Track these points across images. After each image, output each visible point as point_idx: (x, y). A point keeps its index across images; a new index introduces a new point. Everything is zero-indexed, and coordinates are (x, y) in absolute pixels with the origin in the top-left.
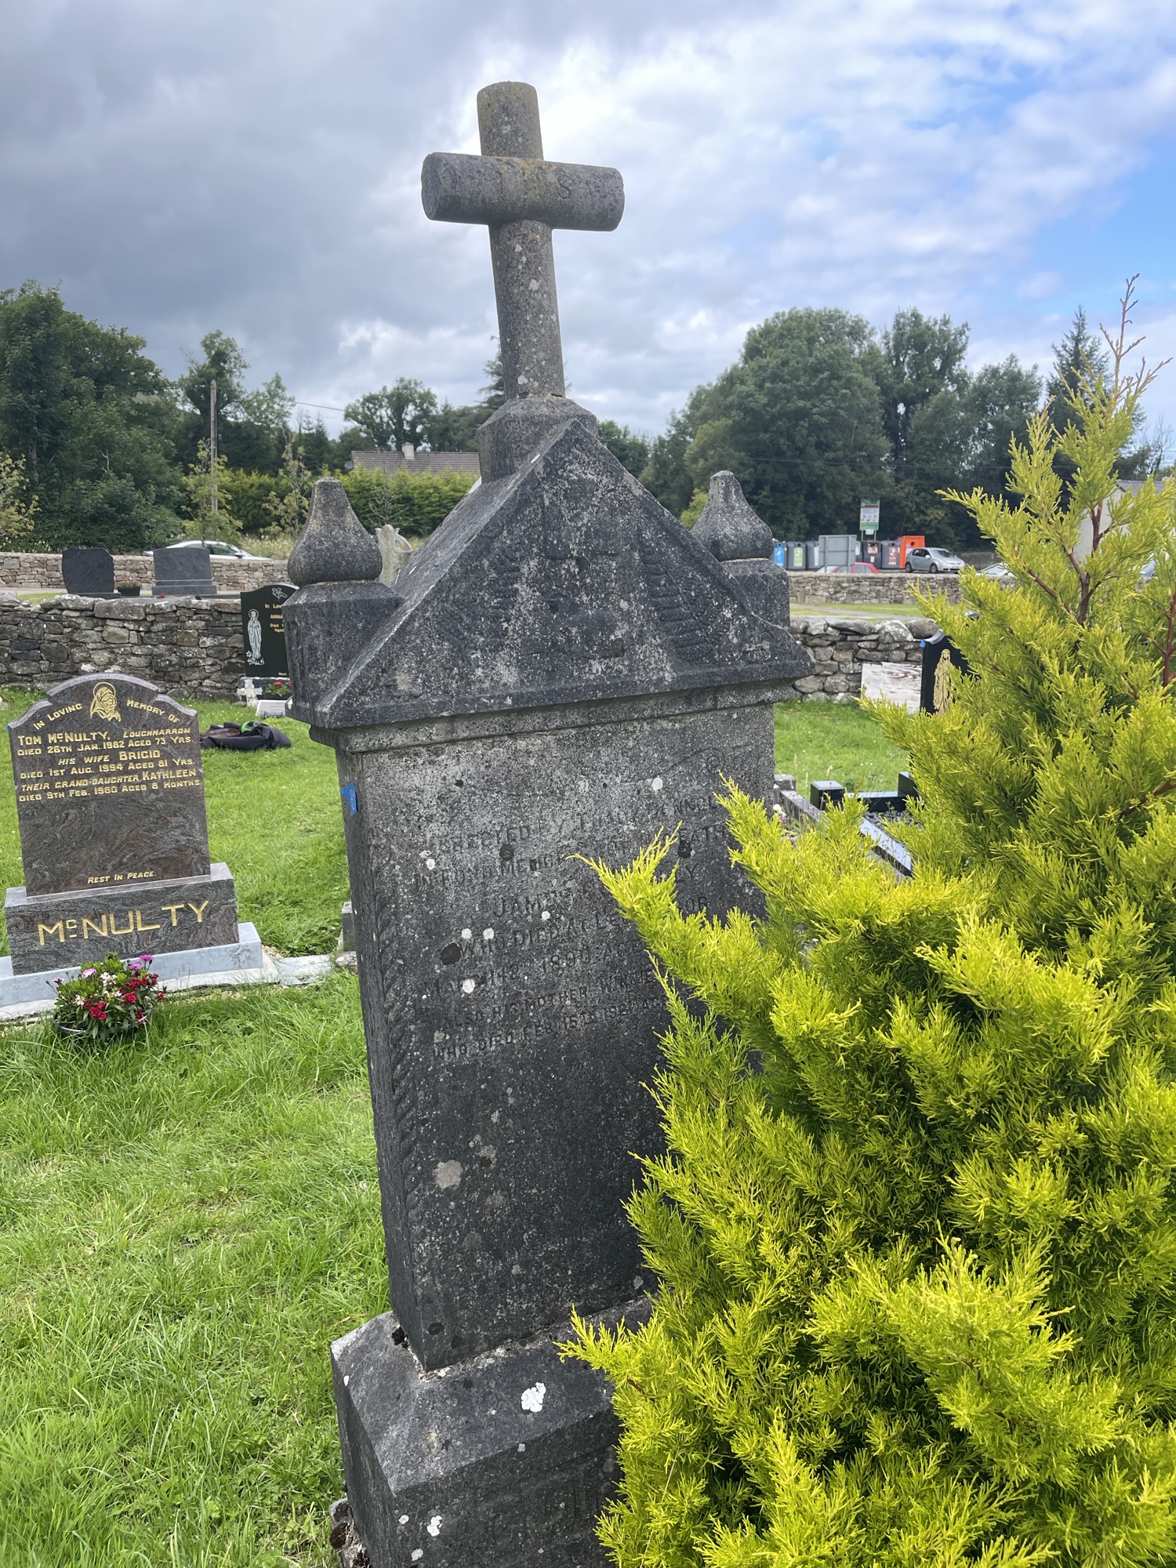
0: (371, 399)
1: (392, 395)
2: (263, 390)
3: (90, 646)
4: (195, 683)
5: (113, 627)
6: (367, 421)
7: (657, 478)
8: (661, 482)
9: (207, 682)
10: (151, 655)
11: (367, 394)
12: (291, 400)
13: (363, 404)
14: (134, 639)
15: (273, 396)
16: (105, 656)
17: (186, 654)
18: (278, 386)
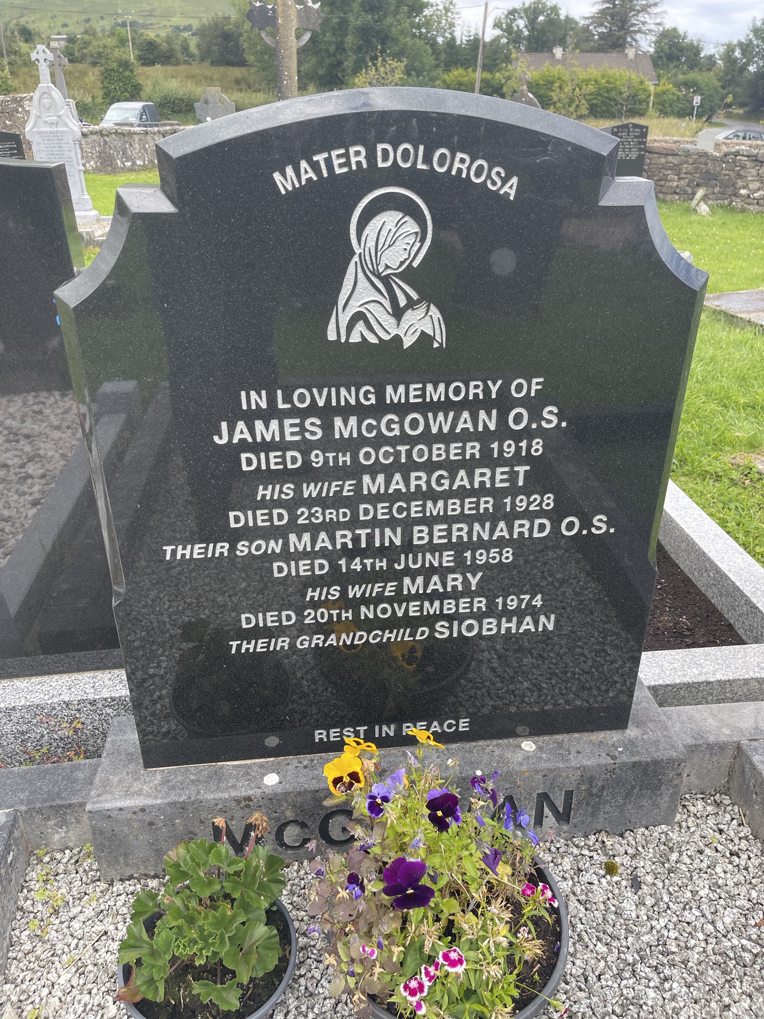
0: (513, 12)
1: (529, 8)
2: (441, 6)
6: (509, 30)
7: (727, 74)
11: (511, 8)
12: (457, 13)
13: (507, 16)
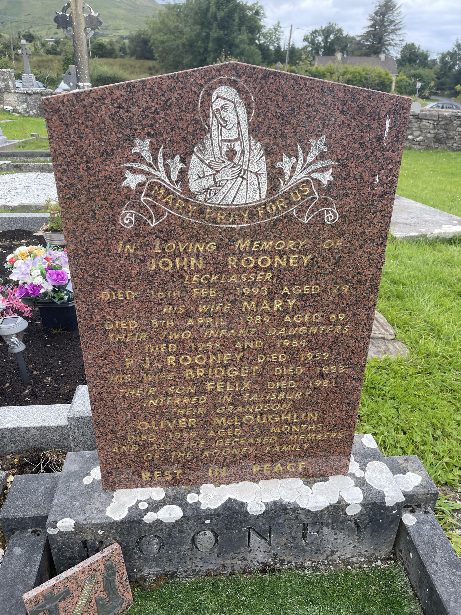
0: (315, 32)
1: (325, 30)
2: (272, 28)
3: (414, 129)
4: (450, 145)
5: (424, 122)
6: (312, 43)
8: (443, 72)
9: (455, 145)
10: (436, 133)
12: (282, 32)
13: (311, 34)
14: (431, 127)
15: (276, 30)
16: (419, 133)
17: (450, 134)
18: (278, 26)
